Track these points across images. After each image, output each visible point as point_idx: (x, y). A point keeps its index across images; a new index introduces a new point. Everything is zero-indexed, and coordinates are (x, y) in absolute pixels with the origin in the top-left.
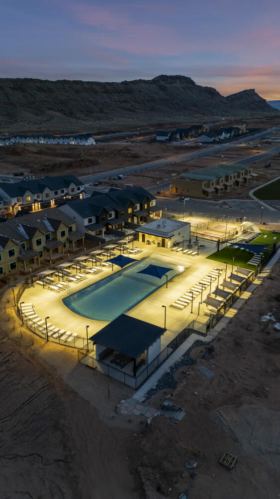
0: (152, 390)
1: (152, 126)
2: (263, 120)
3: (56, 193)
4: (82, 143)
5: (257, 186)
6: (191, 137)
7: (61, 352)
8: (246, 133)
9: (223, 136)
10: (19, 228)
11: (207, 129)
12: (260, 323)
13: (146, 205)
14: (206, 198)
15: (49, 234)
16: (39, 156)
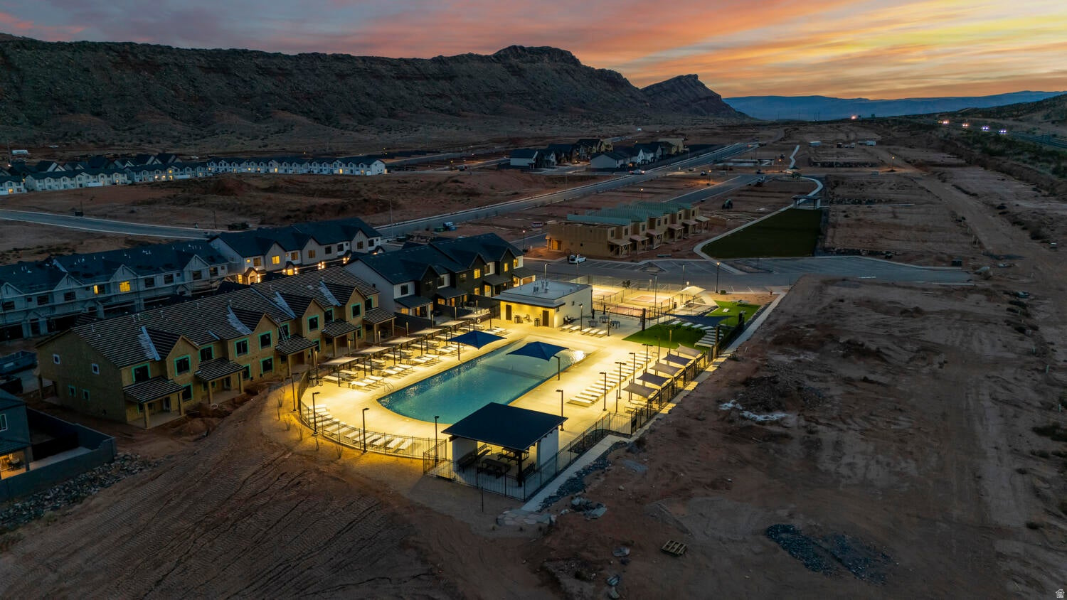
0: (550, 497)
1: (499, 142)
2: (716, 131)
3: (328, 251)
4: (361, 171)
5: (708, 238)
6: (579, 159)
7: (391, 464)
8: (685, 152)
9: (641, 157)
10: (276, 299)
11: (608, 146)
12: (717, 412)
13: (506, 265)
14: (617, 257)
15: (331, 311)
16: (272, 195)
